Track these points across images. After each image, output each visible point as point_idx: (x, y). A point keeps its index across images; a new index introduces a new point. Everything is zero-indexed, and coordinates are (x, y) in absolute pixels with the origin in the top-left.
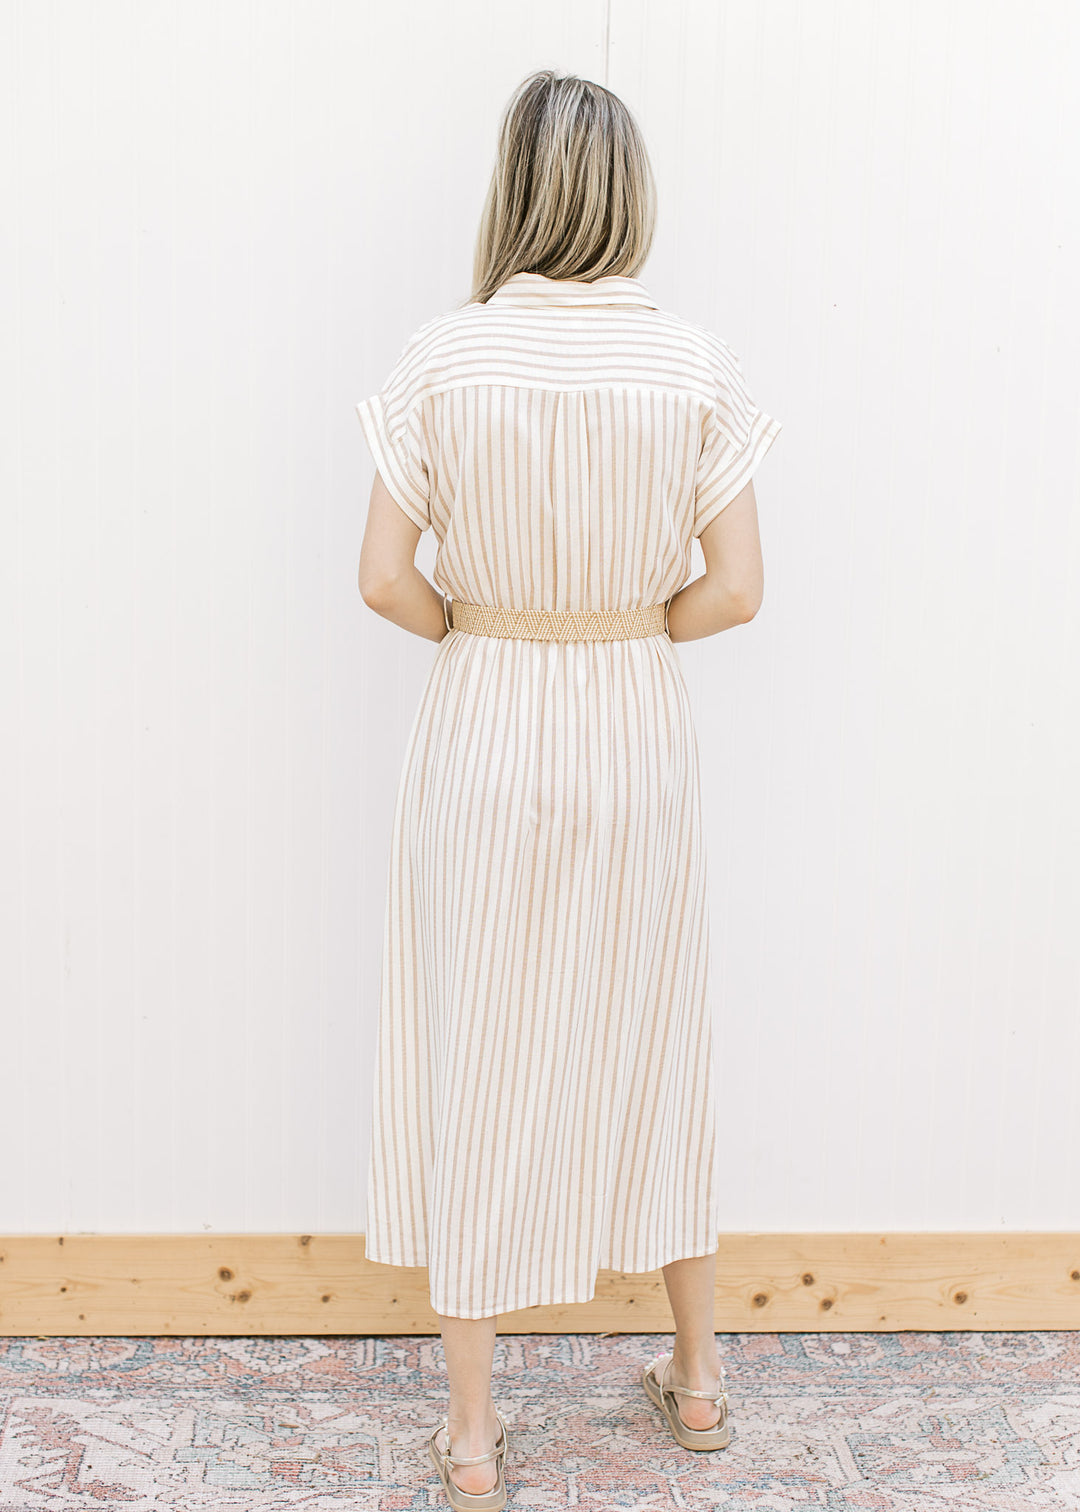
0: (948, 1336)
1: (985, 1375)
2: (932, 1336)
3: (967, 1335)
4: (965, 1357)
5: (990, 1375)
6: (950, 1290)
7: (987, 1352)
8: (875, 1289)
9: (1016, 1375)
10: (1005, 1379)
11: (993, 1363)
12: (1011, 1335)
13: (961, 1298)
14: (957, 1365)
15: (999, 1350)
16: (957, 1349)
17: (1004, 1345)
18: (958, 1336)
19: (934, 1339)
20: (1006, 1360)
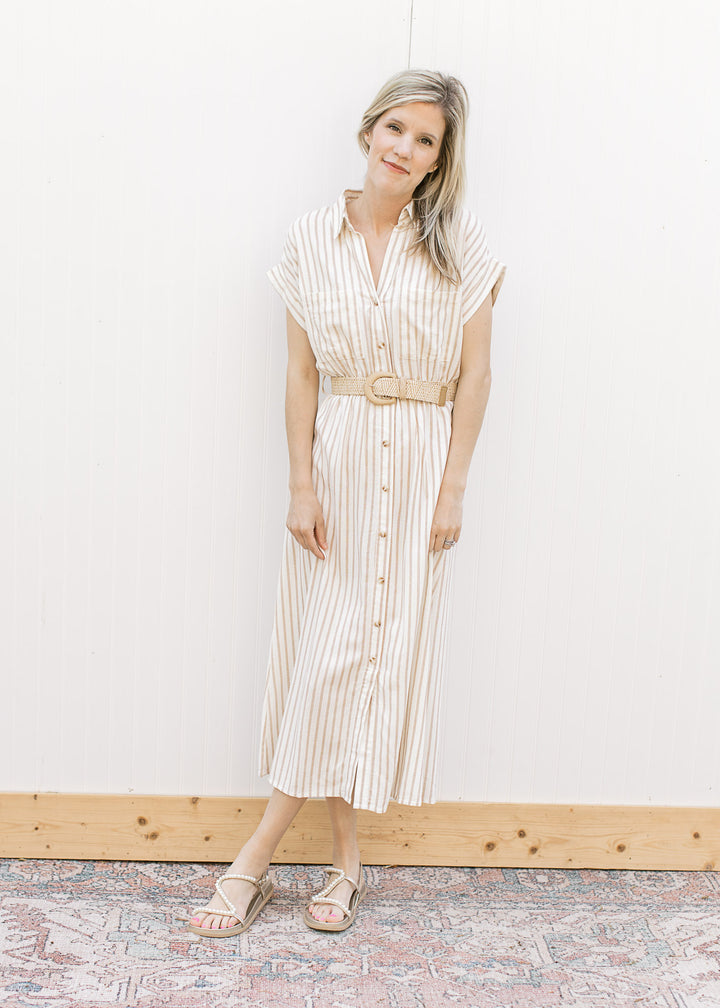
0: (612, 873)
1: (635, 898)
2: (602, 872)
3: (624, 872)
4: (622, 887)
5: (639, 898)
6: (614, 843)
7: (637, 883)
8: (567, 841)
9: (656, 898)
10: (648, 901)
11: (641, 891)
12: (653, 873)
13: (621, 848)
14: (617, 892)
15: (645, 882)
16: (617, 881)
17: (648, 879)
18: (619, 873)
19: (602, 875)
20: (649, 888)
